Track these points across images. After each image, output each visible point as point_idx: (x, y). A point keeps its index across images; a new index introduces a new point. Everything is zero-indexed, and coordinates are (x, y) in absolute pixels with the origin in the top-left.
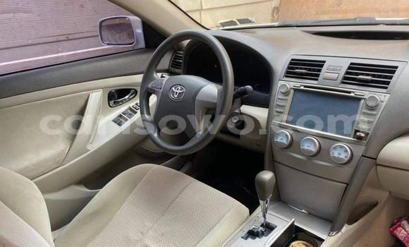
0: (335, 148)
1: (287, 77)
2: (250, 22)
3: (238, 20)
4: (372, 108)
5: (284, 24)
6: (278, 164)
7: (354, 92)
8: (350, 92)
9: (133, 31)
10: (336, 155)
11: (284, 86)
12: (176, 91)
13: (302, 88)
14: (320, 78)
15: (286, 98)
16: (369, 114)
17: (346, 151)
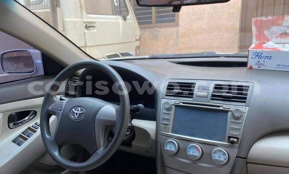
0: (215, 152)
1: (167, 95)
2: (130, 55)
3: (120, 54)
4: (237, 118)
5: (153, 57)
6: (168, 168)
7: (222, 106)
8: (219, 107)
9: (33, 62)
10: (217, 158)
11: (167, 103)
12: (76, 112)
13: (181, 104)
14: (194, 96)
15: (169, 112)
16: (237, 123)
17: (224, 154)
